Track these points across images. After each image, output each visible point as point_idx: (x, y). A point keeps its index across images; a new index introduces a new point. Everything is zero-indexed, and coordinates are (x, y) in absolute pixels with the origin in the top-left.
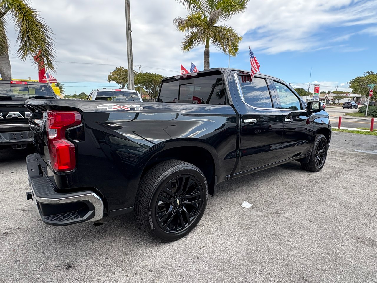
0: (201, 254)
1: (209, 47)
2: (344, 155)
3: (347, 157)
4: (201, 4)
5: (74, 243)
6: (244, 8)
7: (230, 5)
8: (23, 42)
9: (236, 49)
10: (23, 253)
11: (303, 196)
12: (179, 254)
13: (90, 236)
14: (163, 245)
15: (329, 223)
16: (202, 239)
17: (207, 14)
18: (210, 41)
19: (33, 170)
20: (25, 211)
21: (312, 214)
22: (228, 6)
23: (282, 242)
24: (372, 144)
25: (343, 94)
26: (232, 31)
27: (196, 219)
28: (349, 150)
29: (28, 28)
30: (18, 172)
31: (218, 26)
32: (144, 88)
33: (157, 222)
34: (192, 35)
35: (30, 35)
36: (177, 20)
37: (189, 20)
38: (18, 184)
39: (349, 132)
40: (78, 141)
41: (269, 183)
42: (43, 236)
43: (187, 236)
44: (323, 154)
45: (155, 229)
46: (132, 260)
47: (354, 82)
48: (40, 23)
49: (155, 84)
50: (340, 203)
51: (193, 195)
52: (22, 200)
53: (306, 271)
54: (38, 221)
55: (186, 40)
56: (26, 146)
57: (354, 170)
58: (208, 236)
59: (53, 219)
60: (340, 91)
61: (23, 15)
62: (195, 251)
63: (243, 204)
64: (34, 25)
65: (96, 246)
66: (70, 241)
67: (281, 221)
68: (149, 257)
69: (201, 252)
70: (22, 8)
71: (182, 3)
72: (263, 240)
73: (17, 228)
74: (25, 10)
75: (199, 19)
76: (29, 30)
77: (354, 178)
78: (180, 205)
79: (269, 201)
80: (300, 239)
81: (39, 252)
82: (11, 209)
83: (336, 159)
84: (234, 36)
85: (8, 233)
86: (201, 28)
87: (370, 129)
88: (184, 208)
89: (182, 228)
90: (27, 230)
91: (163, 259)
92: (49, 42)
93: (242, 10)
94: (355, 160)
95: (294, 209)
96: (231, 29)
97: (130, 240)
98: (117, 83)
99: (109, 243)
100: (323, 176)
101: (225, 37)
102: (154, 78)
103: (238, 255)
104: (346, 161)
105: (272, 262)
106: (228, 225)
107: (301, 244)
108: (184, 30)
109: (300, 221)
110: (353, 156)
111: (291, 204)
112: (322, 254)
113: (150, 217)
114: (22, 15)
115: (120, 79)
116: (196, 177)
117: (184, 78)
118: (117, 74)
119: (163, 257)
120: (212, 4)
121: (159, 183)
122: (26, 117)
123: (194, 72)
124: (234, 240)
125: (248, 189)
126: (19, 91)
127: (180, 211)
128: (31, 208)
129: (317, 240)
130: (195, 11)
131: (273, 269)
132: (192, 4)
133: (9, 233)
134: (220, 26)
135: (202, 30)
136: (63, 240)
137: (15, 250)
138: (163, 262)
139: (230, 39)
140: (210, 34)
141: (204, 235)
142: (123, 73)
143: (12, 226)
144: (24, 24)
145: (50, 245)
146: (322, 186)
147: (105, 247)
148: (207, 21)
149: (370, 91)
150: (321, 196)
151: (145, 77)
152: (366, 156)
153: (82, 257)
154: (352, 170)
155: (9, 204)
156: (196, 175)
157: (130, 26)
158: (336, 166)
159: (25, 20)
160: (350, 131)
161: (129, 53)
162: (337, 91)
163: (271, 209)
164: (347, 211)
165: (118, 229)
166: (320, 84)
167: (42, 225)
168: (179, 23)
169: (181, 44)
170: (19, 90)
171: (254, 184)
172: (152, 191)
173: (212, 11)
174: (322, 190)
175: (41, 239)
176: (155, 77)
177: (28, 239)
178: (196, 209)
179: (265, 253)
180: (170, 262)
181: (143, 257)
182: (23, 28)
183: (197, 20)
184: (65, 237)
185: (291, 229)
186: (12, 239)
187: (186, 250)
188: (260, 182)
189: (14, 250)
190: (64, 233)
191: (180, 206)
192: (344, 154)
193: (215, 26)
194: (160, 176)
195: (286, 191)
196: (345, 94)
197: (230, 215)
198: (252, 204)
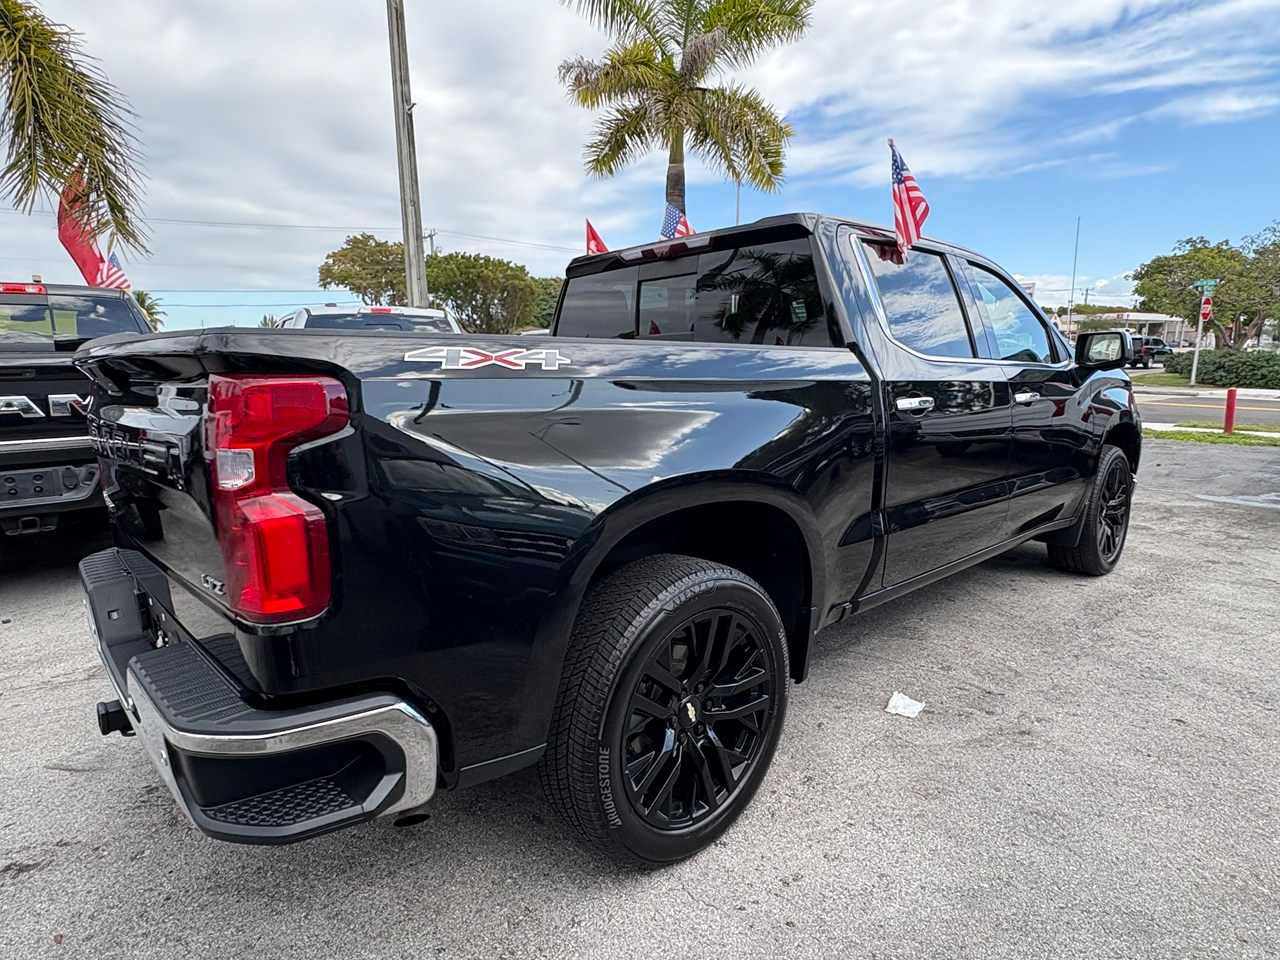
0: (797, 908)
1: (682, 161)
2: (1170, 513)
3: (1182, 520)
4: (652, 14)
5: (298, 894)
6: (801, 27)
7: (751, 17)
8: (22, 141)
9: (775, 167)
10: (95, 948)
11: (1086, 666)
12: (713, 912)
13: (353, 858)
14: (645, 880)
15: (1213, 757)
16: (782, 845)
17: (674, 48)
18: (685, 140)
19: (115, 616)
20: (79, 771)
21: (1144, 728)
22: (746, 19)
23: (1078, 841)
24: (1244, 473)
25: (1106, 315)
26: (759, 104)
27: (753, 773)
28: (1181, 496)
29: (38, 91)
30: (26, 620)
31: (711, 88)
32: (447, 305)
33: (627, 795)
34: (621, 118)
35: (47, 119)
36: (569, 68)
37: (613, 67)
38: (35, 664)
39: (1157, 437)
40: (335, 497)
41: (954, 621)
42: (166, 871)
43: (723, 839)
44: (1119, 512)
45: (620, 823)
46: (541, 950)
47: (1147, 272)
48: (81, 73)
49: (486, 290)
50: (1219, 684)
51: (738, 684)
52: (56, 726)
53: (1201, 950)
54: (137, 810)
55: (601, 138)
56: (56, 519)
57: (1219, 563)
58: (803, 833)
59: (242, 816)
60: (1097, 304)
61: (16, 43)
62: (773, 897)
63: (892, 703)
64: (61, 81)
65: (387, 901)
66: (278, 884)
67: (1046, 761)
68: (605, 933)
69: (793, 897)
70: (15, 21)
71: (586, 7)
72: (1007, 836)
73: (55, 842)
74: (26, 26)
75: (648, 63)
76: (42, 98)
77: (1231, 591)
78: (699, 722)
79: (978, 687)
80: (1135, 824)
81: (163, 940)
82: (21, 765)
83: (1150, 528)
84: (768, 122)
85: (23, 869)
86: (655, 94)
87: (1223, 425)
88: (711, 734)
89: (708, 808)
90: (97, 849)
91: (660, 938)
92: (118, 143)
93: (796, 33)
94: (1209, 529)
95: (1072, 711)
96: (755, 99)
97: (515, 868)
98: (351, 289)
99: (434, 883)
100: (1129, 589)
101: (737, 126)
102: (482, 271)
103: (935, 904)
104: (1182, 534)
105: (1068, 923)
106: (862, 787)
107: (1145, 845)
108: (593, 104)
109: (1108, 755)
110: (1200, 518)
111: (1057, 694)
112: (1234, 877)
113: (604, 779)
114: (13, 43)
115: (364, 275)
116: (753, 614)
117: (659, 255)
118: (353, 260)
119: (659, 930)
120: (689, 11)
121: (631, 647)
122: (52, 414)
123: (677, 235)
124: (901, 844)
125: (890, 647)
126: (11, 322)
127: (699, 745)
128: (101, 759)
129: (1197, 827)
130: (633, 36)
131: (1081, 952)
132: (620, 12)
133: (27, 868)
134: (716, 86)
135: (660, 101)
136: (251, 884)
137: (61, 936)
138: (664, 951)
139: (753, 131)
140: (686, 114)
141: (784, 831)
142: (371, 254)
143: (35, 837)
144: (24, 77)
145: (202, 907)
146: (1137, 623)
147: (424, 900)
148: (674, 69)
149: (1203, 301)
150: (1148, 660)
151: (452, 269)
152: (1241, 514)
153: (339, 948)
154: (1213, 562)
155: (11, 747)
156: (752, 610)
157: (406, 89)
158: (1158, 553)
159: (25, 62)
160: (1162, 433)
161: (407, 182)
162: (1086, 306)
163: (995, 718)
164: (1257, 711)
165: (456, 823)
166: (1034, 284)
167: (155, 825)
168: (578, 79)
169: (585, 150)
170: (13, 318)
171: (905, 628)
172: (608, 680)
173: (690, 37)
174: (1142, 640)
175: (161, 885)
176: (487, 268)
177: (109, 886)
178: (752, 733)
179: (1032, 889)
180: (689, 947)
181: (581, 932)
182: (19, 91)
183: (642, 68)
184: (255, 868)
185: (1090, 790)
186: (43, 889)
187: (738, 894)
188: (922, 620)
189: (59, 939)
190: (248, 855)
191: (698, 729)
192: (1169, 510)
193: (700, 89)
194: (634, 618)
195: (1021, 647)
196: (1114, 316)
197: (857, 746)
198: (920, 701)
